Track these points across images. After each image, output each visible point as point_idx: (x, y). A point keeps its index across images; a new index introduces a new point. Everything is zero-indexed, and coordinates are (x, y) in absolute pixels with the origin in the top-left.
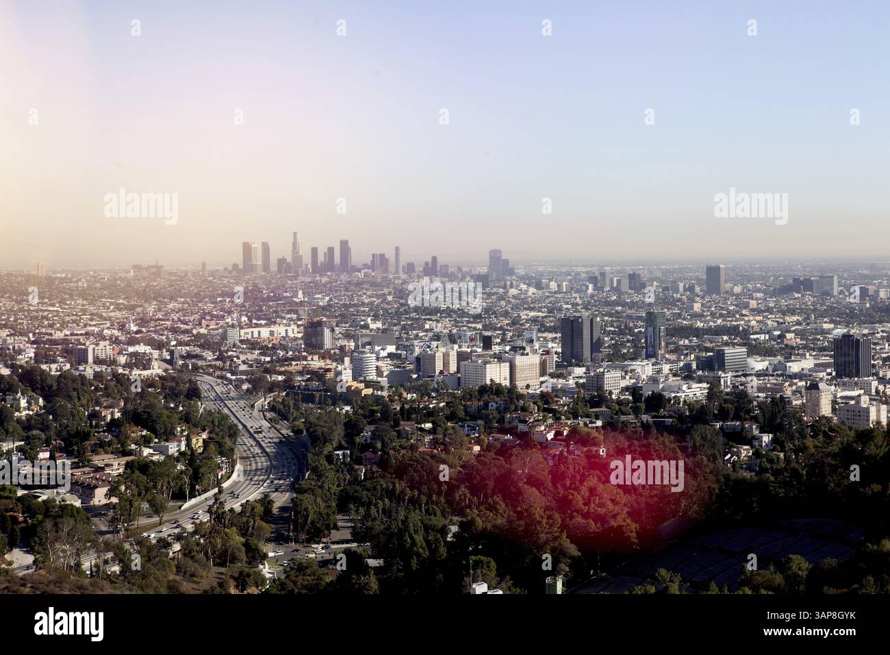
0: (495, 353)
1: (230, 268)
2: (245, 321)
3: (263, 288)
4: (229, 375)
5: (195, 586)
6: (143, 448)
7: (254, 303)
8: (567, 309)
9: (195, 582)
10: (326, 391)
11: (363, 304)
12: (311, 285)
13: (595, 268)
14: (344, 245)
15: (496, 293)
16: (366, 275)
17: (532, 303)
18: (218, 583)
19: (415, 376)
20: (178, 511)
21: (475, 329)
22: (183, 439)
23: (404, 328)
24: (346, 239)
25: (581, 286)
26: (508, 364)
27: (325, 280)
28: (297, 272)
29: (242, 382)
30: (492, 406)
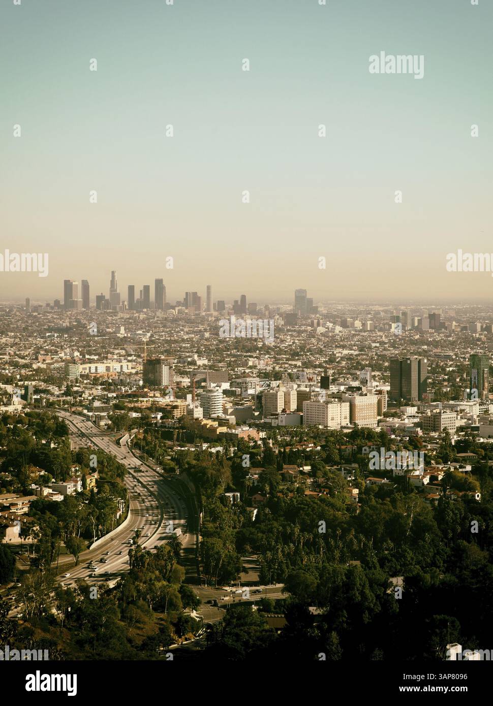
0: (333, 393)
1: (52, 304)
2: (77, 356)
3: (85, 324)
4: (85, 411)
5: (138, 632)
6: (44, 489)
7: (80, 338)
8: (376, 347)
9: (139, 628)
10: (182, 428)
11: (183, 340)
12: (131, 321)
13: (391, 307)
14: (159, 283)
15: (305, 331)
16: (179, 312)
17: (341, 341)
18: (160, 629)
19: (256, 414)
20: (87, 551)
21: (295, 366)
22: (78, 479)
23: (229, 365)
24: (160, 278)
25: (384, 324)
26: (348, 404)
27: (142, 316)
28: (115, 308)
29: (101, 418)
30: (365, 450)
